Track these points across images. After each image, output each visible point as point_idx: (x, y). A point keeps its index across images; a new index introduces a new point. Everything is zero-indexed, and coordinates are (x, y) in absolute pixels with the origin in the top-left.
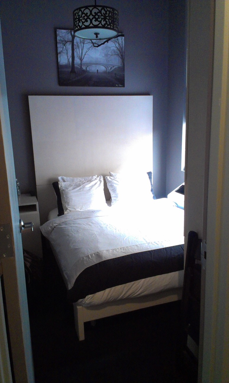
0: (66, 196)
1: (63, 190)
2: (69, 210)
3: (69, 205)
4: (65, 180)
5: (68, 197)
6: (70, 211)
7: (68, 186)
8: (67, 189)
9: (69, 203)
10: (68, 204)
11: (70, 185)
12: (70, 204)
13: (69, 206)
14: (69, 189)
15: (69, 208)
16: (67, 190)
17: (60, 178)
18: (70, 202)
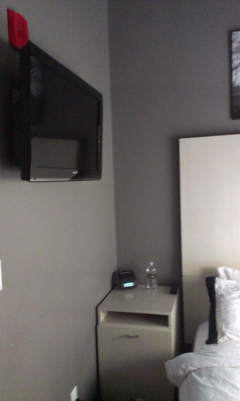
0: (225, 309)
1: (222, 296)
2: (228, 337)
3: (227, 327)
4: (231, 275)
5: (228, 312)
6: (230, 339)
7: (232, 288)
8: (229, 294)
9: (229, 323)
10: (227, 324)
11: (236, 287)
12: (230, 326)
13: (228, 329)
14: (232, 296)
15: (229, 333)
16: (228, 297)
17: (221, 270)
18: (231, 322)
